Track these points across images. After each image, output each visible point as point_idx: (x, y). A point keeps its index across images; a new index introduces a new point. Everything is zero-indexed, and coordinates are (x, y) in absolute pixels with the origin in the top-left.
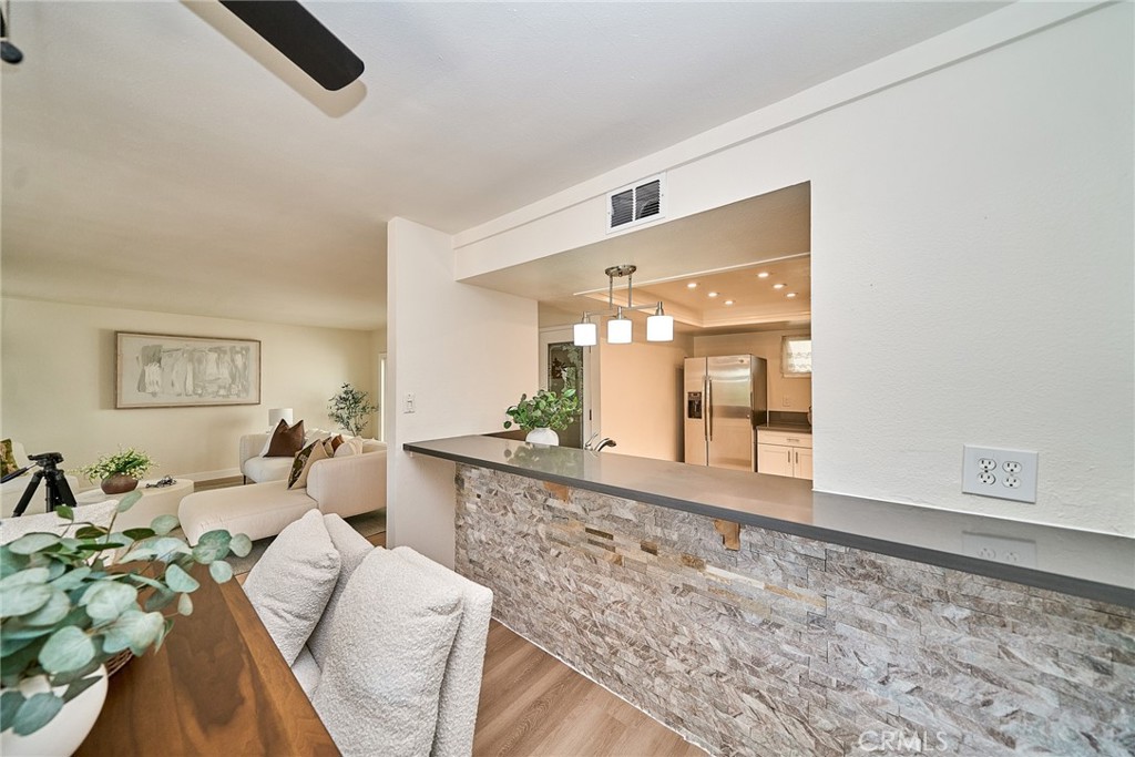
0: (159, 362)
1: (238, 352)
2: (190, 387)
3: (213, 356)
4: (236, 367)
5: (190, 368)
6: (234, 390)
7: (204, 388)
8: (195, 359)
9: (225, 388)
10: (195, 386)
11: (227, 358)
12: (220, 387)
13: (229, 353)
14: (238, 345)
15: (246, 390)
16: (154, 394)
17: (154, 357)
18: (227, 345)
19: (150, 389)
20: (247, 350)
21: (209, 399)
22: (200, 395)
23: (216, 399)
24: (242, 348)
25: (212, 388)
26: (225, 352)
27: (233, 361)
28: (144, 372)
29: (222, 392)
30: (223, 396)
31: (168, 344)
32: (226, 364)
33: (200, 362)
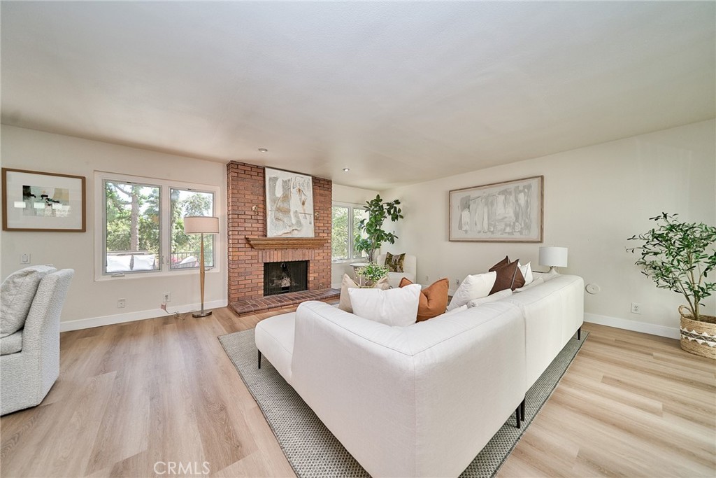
0: (469, 208)
1: (520, 192)
2: (486, 226)
3: (501, 198)
4: (519, 205)
5: (486, 210)
6: (518, 228)
7: (495, 226)
8: (490, 203)
9: (510, 225)
10: (489, 225)
11: (512, 198)
12: (506, 225)
13: (513, 194)
14: (521, 185)
15: (528, 227)
16: (466, 231)
17: (466, 205)
18: (511, 186)
19: (464, 229)
20: (529, 187)
21: (498, 236)
22: (492, 232)
23: (502, 236)
24: (524, 187)
25: (501, 226)
26: (510, 193)
27: (517, 200)
28: (461, 215)
29: (508, 230)
30: (509, 233)
31: (474, 194)
32: (511, 204)
33: (492, 204)
